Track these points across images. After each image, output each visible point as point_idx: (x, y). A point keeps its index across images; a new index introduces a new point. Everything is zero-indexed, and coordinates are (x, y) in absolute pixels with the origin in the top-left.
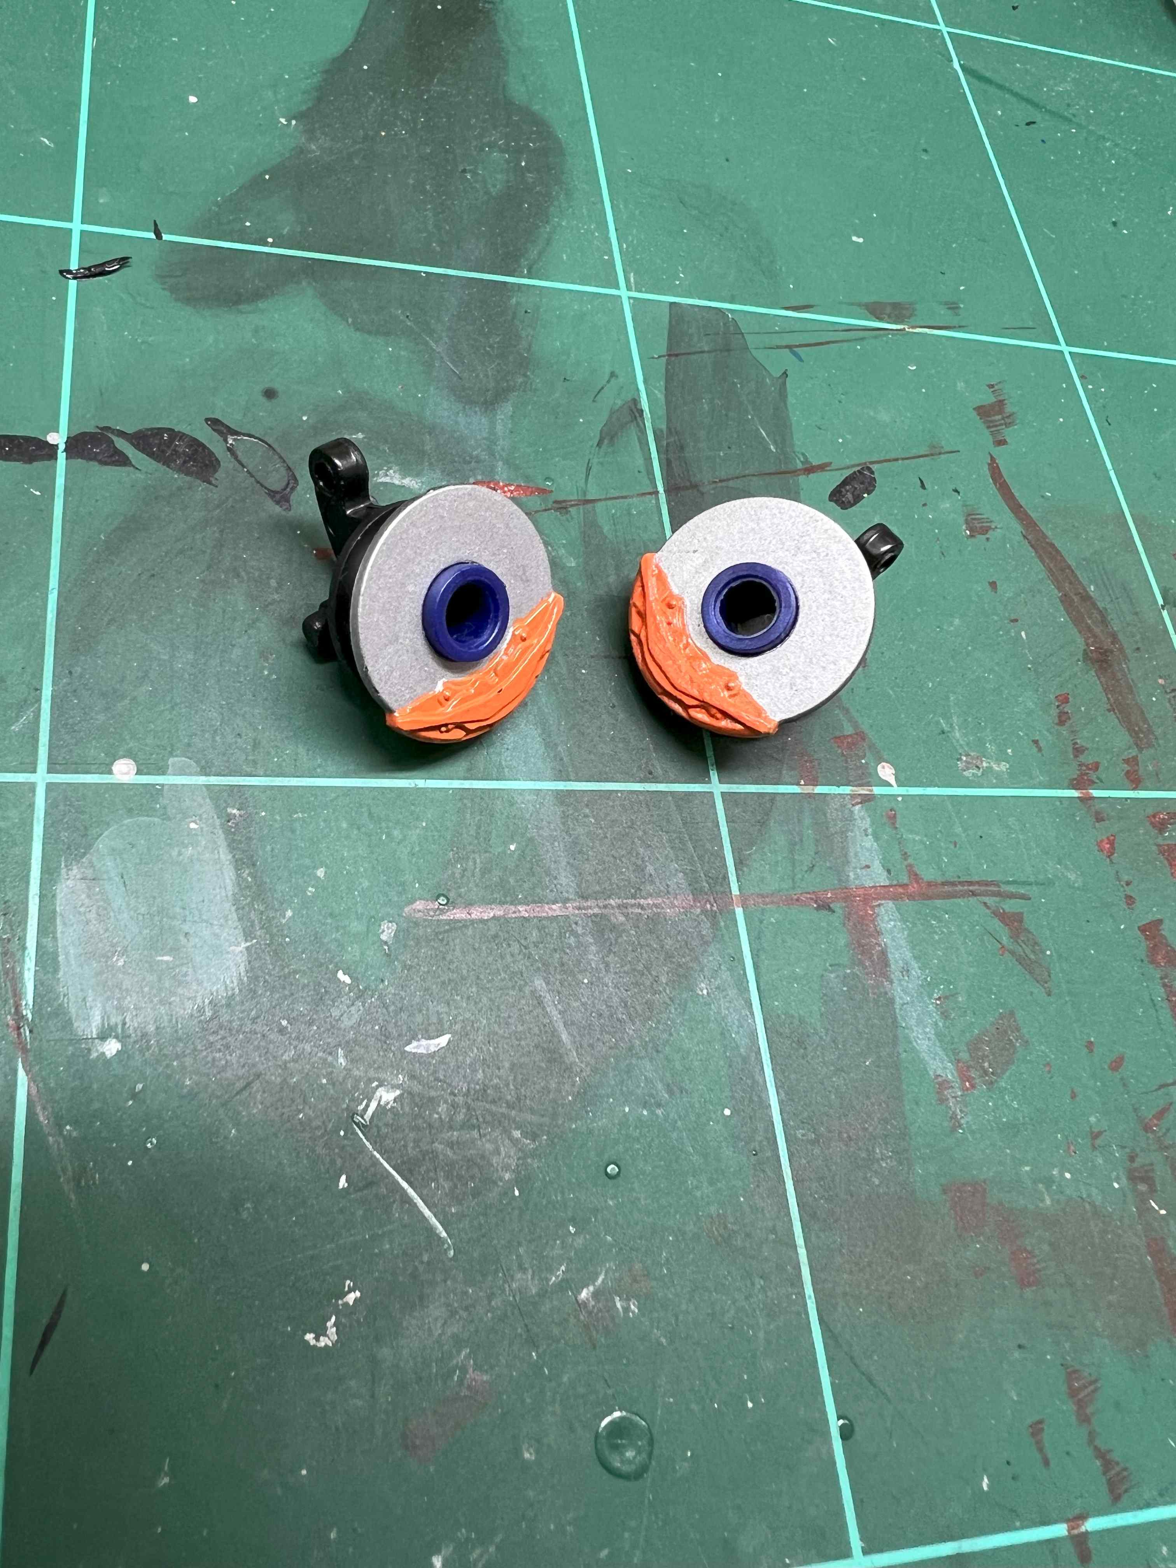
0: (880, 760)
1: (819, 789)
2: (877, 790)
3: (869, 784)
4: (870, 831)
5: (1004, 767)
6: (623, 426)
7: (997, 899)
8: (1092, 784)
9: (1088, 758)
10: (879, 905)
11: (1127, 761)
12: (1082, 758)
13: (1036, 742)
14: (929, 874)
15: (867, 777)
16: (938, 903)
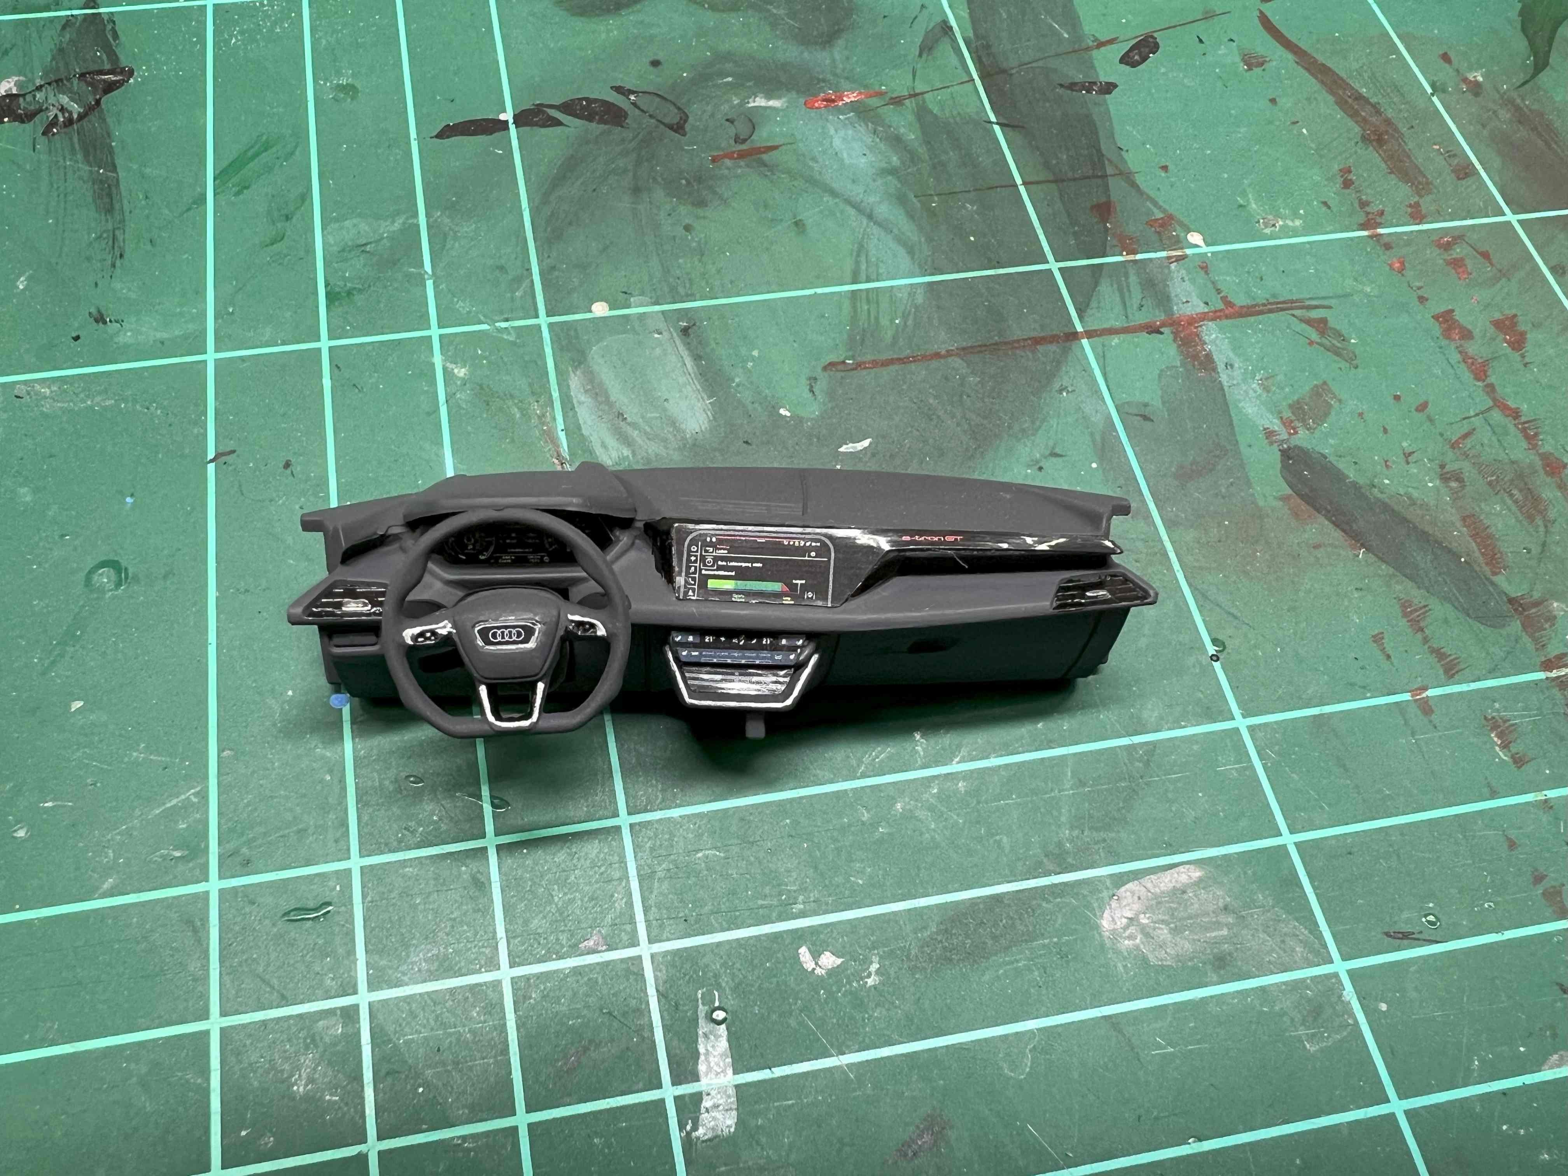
0: (1189, 231)
1: (1139, 257)
2: (1189, 251)
3: (1182, 248)
4: (1186, 278)
5: (1298, 223)
6: (937, 41)
7: (1304, 311)
8: (1380, 225)
9: (1374, 208)
10: (1201, 326)
11: (1410, 206)
12: (1368, 209)
13: (1325, 204)
14: (1240, 300)
15: (1178, 243)
16: (1252, 319)
